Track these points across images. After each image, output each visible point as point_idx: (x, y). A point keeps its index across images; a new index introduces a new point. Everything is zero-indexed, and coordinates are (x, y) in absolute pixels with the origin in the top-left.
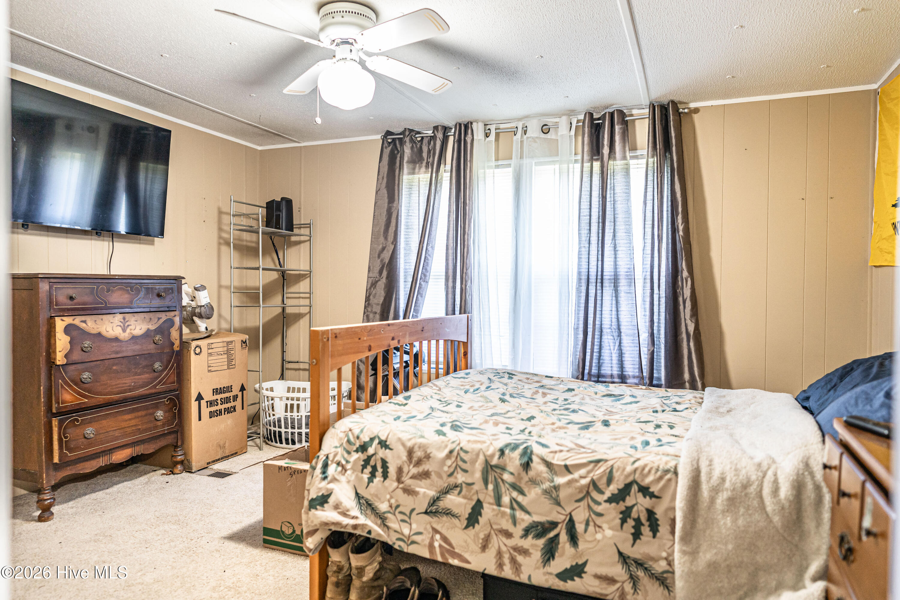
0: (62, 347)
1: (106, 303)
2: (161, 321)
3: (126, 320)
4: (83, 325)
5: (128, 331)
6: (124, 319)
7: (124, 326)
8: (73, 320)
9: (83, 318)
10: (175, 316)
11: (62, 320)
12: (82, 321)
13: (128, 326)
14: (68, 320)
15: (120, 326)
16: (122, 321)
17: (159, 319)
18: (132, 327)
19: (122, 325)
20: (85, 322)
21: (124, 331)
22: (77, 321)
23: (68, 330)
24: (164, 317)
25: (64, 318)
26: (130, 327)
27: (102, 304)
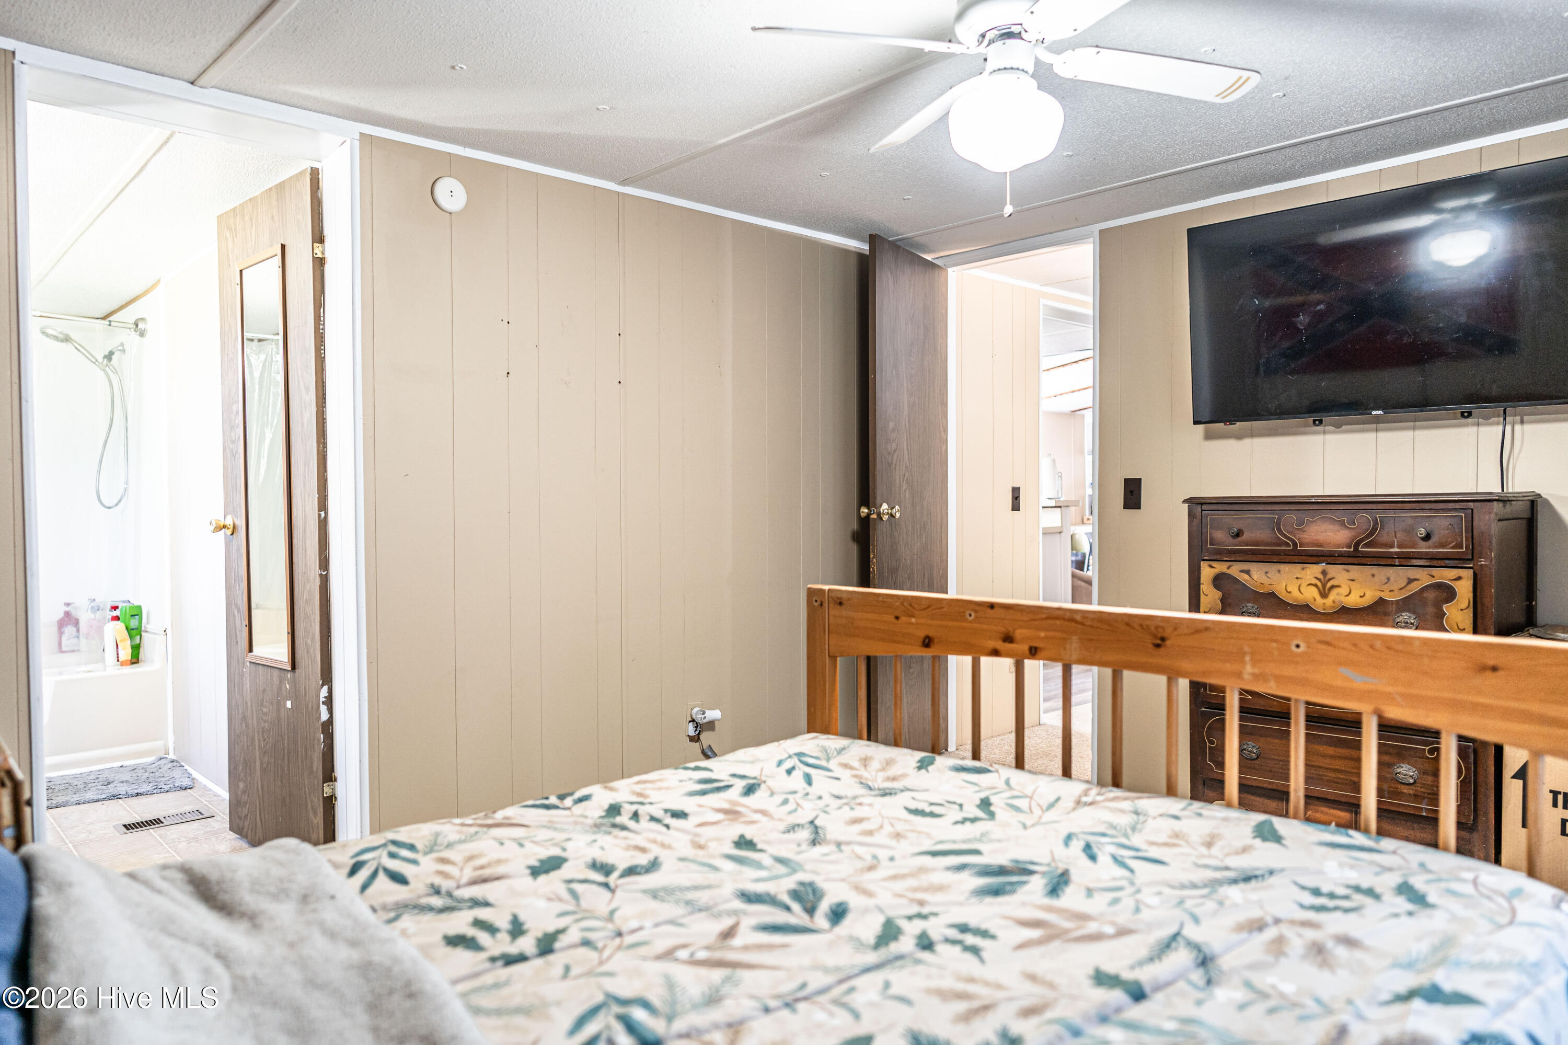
0: (1209, 606)
1: (1295, 544)
2: (1415, 587)
3: (1328, 577)
4: (1244, 578)
5: (1333, 596)
6: (1324, 573)
7: (1324, 586)
8: (1229, 568)
9: (1245, 566)
10: (1459, 578)
11: (1211, 566)
12: (1242, 571)
13: (1333, 587)
14: (1221, 567)
15: (1316, 586)
16: (1321, 576)
17: (1410, 581)
18: (1344, 590)
19: (1319, 584)
20: (1248, 572)
21: (1324, 595)
22: (1235, 570)
23: (1219, 581)
24: (1424, 577)
25: (1213, 563)
26: (1335, 591)
27: (1288, 545)
